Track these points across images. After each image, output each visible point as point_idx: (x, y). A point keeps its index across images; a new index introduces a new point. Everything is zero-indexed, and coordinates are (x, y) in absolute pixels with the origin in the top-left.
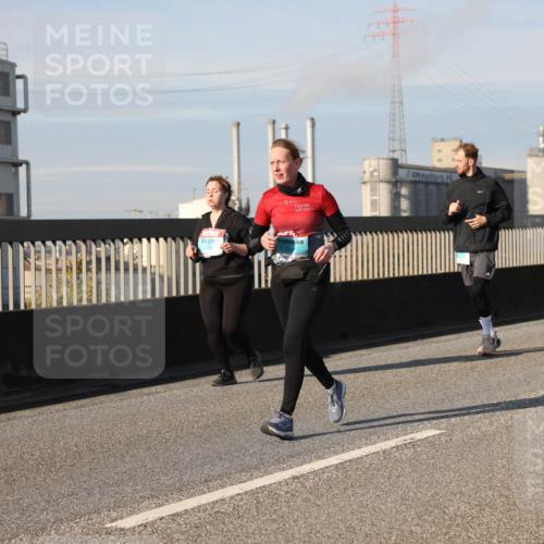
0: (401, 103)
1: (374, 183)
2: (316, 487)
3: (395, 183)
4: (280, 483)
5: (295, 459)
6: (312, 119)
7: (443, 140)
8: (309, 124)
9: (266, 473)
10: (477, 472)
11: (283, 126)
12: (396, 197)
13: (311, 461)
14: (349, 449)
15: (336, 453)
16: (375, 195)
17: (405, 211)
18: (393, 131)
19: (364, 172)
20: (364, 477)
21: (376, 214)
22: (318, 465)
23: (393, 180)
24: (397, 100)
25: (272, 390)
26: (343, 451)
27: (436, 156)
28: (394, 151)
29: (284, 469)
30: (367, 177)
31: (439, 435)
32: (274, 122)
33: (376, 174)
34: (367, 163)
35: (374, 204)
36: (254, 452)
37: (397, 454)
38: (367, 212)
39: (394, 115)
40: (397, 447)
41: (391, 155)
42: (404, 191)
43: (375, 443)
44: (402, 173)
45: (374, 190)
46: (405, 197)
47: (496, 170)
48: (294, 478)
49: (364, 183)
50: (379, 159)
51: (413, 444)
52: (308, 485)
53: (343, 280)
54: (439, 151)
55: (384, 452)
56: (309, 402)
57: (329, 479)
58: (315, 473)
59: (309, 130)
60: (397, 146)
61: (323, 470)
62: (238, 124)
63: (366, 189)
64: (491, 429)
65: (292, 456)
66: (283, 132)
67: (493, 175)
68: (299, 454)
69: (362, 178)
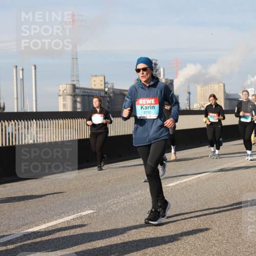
0: (77, 58)
1: (64, 96)
3: (74, 96)
6: (35, 66)
7: (96, 76)
8: (33, 68)
11: (21, 68)
12: (75, 102)
13: (33, 227)
14: (51, 221)
16: (65, 101)
17: (79, 109)
18: (73, 72)
19: (60, 91)
21: (65, 110)
23: (74, 94)
24: (75, 59)
26: (48, 222)
27: (93, 83)
28: (73, 81)
30: (61, 93)
31: (93, 213)
32: (16, 67)
33: (65, 91)
34: (61, 86)
35: (64, 105)
36: (6, 224)
37: (73, 222)
38: (61, 109)
39: (74, 64)
40: (74, 219)
41: (73, 83)
42: (78, 99)
43: (63, 218)
44: (77, 91)
45: (64, 99)
46: (79, 102)
47: (120, 90)
49: (60, 96)
50: (66, 84)
51: (81, 217)
54: (94, 81)
55: (67, 222)
59: (33, 71)
60: (75, 78)
63: (61, 99)
64: (117, 209)
65: (24, 225)
66: (21, 71)
67: (119, 92)
68: (27, 224)
69: (59, 93)
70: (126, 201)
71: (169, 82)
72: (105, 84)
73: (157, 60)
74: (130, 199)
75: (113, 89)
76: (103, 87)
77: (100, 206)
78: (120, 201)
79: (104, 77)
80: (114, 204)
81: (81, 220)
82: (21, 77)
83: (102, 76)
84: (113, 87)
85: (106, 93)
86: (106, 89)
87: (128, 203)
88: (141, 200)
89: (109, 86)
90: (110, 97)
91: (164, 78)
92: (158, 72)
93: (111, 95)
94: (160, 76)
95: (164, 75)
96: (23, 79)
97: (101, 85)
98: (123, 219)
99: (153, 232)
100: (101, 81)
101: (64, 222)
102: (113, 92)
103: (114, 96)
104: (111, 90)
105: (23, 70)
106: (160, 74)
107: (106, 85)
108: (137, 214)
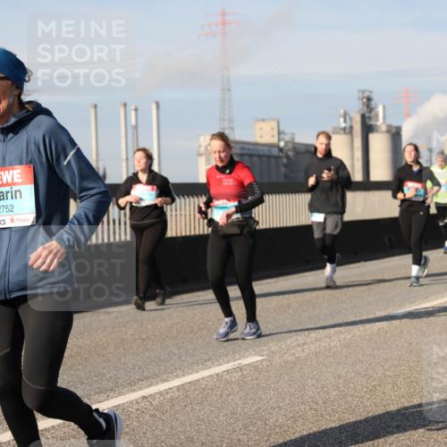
0: (229, 90)
1: (208, 155)
2: (161, 404)
4: (131, 402)
5: (144, 383)
6: (157, 103)
7: (263, 120)
8: (154, 106)
9: (121, 394)
10: (292, 390)
11: (133, 107)
13: (157, 383)
14: (188, 373)
15: (177, 377)
18: (224, 113)
19: (200, 146)
20: (200, 396)
22: (163, 387)
24: (226, 88)
25: (124, 326)
26: (183, 375)
27: (259, 133)
28: (224, 129)
29: (134, 391)
30: (202, 150)
31: (262, 361)
32: (125, 105)
34: (202, 138)
36: (111, 377)
37: (227, 377)
38: (203, 179)
39: (224, 99)
40: (227, 371)
43: (210, 368)
45: (208, 161)
47: (306, 145)
48: (144, 398)
49: (200, 155)
51: (241, 369)
52: (155, 403)
53: (184, 234)
54: (261, 129)
55: (217, 375)
56: (155, 336)
57: (172, 399)
58: (161, 393)
59: (154, 111)
60: (226, 125)
61: (167, 391)
62: (96, 106)
63: (202, 160)
64: (303, 355)
65: (142, 380)
66: (133, 113)
67: (303, 149)
68: (147, 378)
69: (198, 151)
70: (320, 340)
71: (394, 130)
72: (279, 133)
73: (371, 92)
74: (326, 337)
75: (293, 143)
76: (275, 140)
77: (273, 348)
78: (308, 341)
79: (278, 123)
80: (299, 345)
81: (240, 374)
82: (133, 122)
83: (274, 119)
84: (293, 139)
85: (281, 150)
86: (282, 144)
87: (323, 344)
88: (345, 339)
89: (287, 138)
90: (288, 157)
91: (384, 122)
92: (373, 113)
93: (291, 154)
94: (377, 120)
95: (384, 118)
96: (136, 127)
97: (273, 136)
98: (315, 372)
99: (368, 396)
100: (273, 129)
101: (212, 376)
102: (294, 149)
103: (295, 156)
104: (290, 146)
105: (136, 110)
106: (377, 115)
107: (282, 136)
108: (339, 363)
